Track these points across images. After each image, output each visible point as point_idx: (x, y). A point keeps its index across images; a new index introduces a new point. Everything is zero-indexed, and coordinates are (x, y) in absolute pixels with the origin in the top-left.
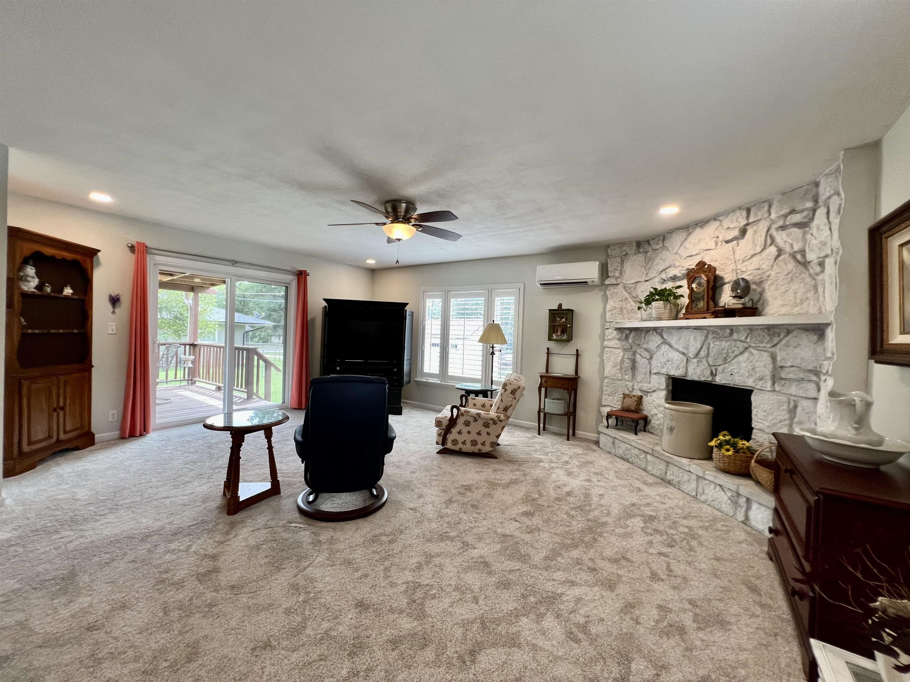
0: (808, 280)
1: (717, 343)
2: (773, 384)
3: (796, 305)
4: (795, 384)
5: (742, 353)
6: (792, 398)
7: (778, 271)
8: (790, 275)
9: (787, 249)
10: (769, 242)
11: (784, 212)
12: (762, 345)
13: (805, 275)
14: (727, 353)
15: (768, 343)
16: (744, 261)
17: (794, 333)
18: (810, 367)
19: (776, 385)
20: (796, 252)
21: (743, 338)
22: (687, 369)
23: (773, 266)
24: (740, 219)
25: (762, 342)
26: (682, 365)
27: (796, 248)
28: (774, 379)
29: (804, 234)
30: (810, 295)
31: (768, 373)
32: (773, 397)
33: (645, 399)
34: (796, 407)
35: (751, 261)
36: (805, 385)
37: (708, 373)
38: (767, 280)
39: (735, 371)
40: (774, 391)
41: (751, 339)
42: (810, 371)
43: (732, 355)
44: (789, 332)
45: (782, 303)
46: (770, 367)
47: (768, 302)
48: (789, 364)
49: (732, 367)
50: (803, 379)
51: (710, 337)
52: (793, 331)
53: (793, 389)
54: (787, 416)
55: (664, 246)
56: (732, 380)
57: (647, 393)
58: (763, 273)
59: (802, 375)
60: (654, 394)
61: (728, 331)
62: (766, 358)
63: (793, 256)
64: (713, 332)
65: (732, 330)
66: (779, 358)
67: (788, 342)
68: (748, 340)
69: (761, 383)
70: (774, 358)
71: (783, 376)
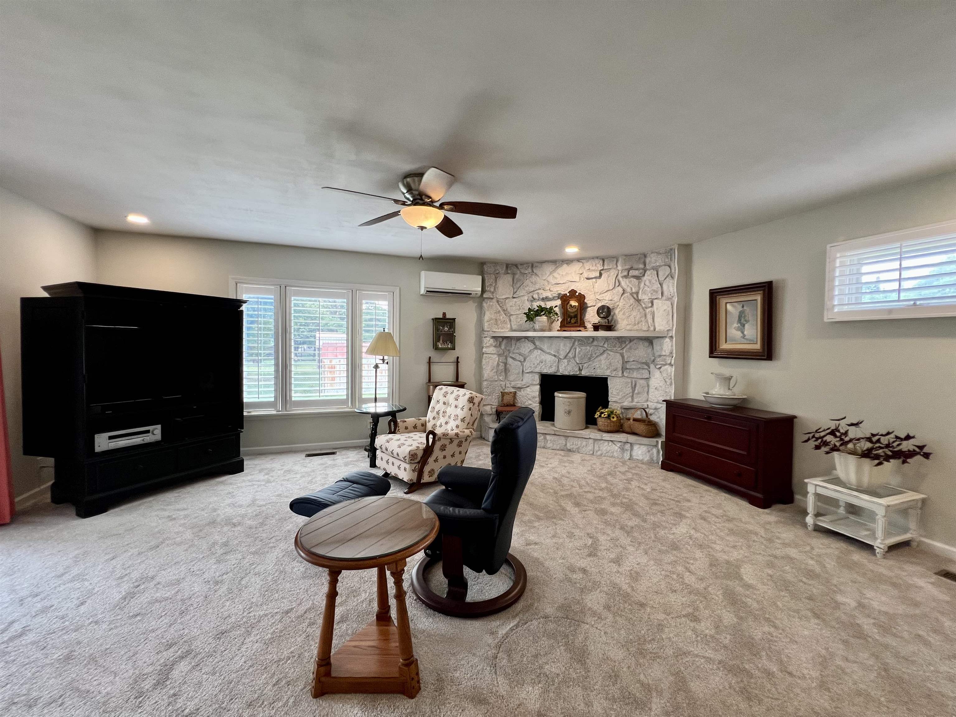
0: (641, 310)
1: (583, 348)
2: (623, 373)
3: (635, 325)
4: (635, 371)
5: (602, 354)
6: (634, 380)
7: (624, 303)
8: (632, 307)
9: (629, 290)
10: (617, 284)
11: (627, 267)
12: (615, 349)
13: (640, 308)
14: (591, 355)
15: (619, 347)
16: (600, 294)
17: (635, 341)
18: (644, 361)
19: (624, 373)
20: (633, 293)
21: (602, 344)
22: (558, 367)
23: (620, 299)
24: (598, 265)
25: (615, 346)
26: (555, 365)
27: (634, 290)
28: (624, 369)
29: (639, 283)
30: (643, 319)
31: (620, 366)
32: (623, 380)
33: (519, 394)
34: (635, 385)
35: (606, 294)
36: (641, 371)
37: (577, 369)
38: (617, 308)
39: (598, 366)
40: (623, 376)
41: (608, 345)
42: (643, 363)
43: (595, 356)
44: (630, 341)
45: (627, 323)
46: (621, 362)
47: (617, 321)
48: (632, 360)
49: (596, 364)
50: (640, 368)
51: (576, 343)
52: (634, 340)
53: (635, 374)
54: (631, 391)
55: (533, 271)
56: (595, 372)
57: (520, 388)
58: (615, 303)
59: (640, 366)
60: (528, 389)
61: (591, 340)
62: (618, 356)
63: (632, 294)
64: (579, 340)
65: (594, 339)
66: (626, 357)
67: (631, 347)
68: (606, 346)
69: (614, 373)
70: (623, 357)
71: (628, 367)
